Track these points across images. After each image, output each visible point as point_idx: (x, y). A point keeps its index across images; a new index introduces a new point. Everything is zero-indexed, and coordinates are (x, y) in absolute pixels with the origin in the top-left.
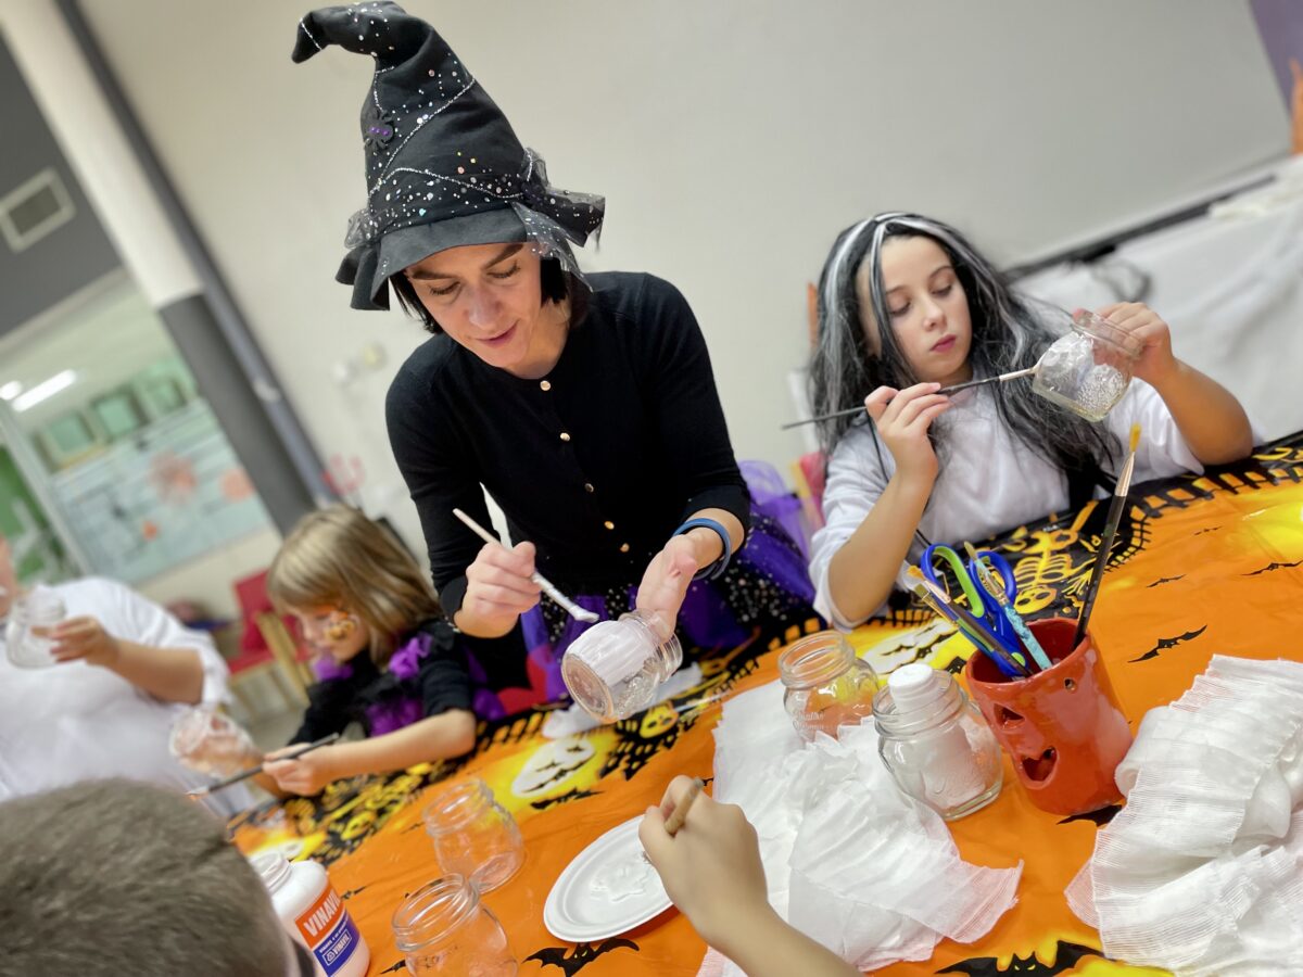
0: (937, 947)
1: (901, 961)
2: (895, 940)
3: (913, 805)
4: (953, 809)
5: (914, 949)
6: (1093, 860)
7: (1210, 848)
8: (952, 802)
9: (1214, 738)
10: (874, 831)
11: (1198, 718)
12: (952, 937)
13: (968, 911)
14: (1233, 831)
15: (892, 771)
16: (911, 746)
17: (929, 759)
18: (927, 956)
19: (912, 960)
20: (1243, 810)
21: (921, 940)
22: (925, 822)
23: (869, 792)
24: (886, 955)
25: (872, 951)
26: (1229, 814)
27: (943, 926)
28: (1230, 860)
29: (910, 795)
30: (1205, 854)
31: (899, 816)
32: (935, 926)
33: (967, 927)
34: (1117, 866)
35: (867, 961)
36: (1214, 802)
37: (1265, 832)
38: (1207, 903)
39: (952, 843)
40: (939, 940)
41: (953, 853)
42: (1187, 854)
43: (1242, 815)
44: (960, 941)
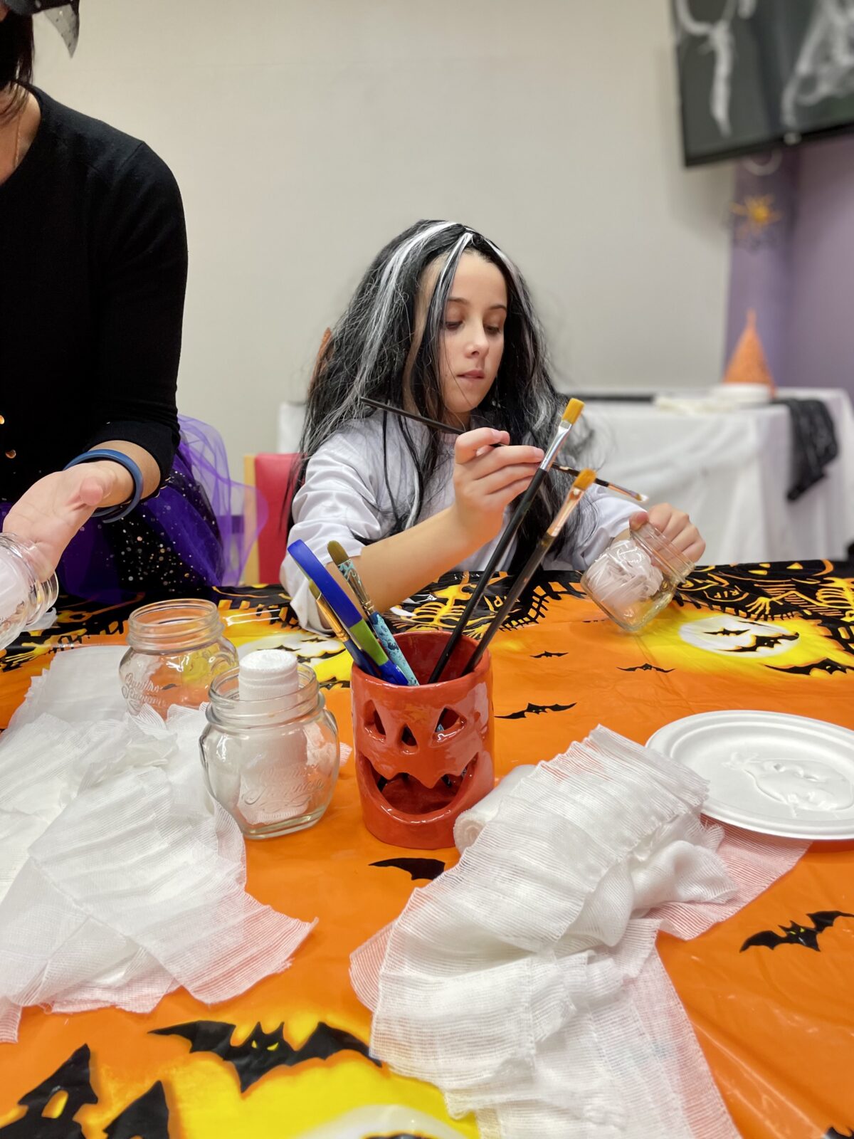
0: (168, 996)
1: (113, 1007)
2: (117, 977)
3: (216, 811)
4: (260, 827)
5: (135, 995)
6: (396, 923)
7: (532, 939)
8: (261, 818)
9: (572, 813)
10: (157, 833)
11: (564, 787)
12: (190, 989)
13: (225, 958)
14: (563, 926)
15: (206, 766)
16: (239, 743)
17: (254, 762)
18: (147, 1008)
19: (127, 1009)
20: (582, 904)
21: (151, 984)
22: (221, 835)
23: (169, 784)
24: (98, 994)
25: (82, 986)
26: (565, 904)
27: (184, 972)
28: (550, 961)
29: (217, 799)
30: (526, 945)
31: (193, 821)
32: (174, 969)
33: (216, 980)
34: (422, 936)
35: (70, 998)
36: (552, 885)
37: (596, 936)
38: (509, 1010)
39: (243, 869)
40: (174, 988)
41: (239, 880)
42: (505, 939)
43: (579, 909)
44: (198, 997)
